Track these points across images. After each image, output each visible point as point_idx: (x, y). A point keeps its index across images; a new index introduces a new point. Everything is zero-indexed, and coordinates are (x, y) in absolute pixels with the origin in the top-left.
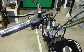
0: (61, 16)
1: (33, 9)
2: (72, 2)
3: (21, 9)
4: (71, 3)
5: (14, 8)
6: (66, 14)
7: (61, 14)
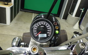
0: (67, 27)
1: (34, 13)
2: (84, 11)
3: (21, 11)
4: (82, 11)
5: (7, 4)
6: (74, 25)
7: (67, 24)
